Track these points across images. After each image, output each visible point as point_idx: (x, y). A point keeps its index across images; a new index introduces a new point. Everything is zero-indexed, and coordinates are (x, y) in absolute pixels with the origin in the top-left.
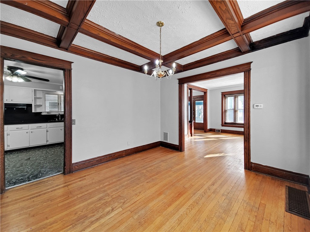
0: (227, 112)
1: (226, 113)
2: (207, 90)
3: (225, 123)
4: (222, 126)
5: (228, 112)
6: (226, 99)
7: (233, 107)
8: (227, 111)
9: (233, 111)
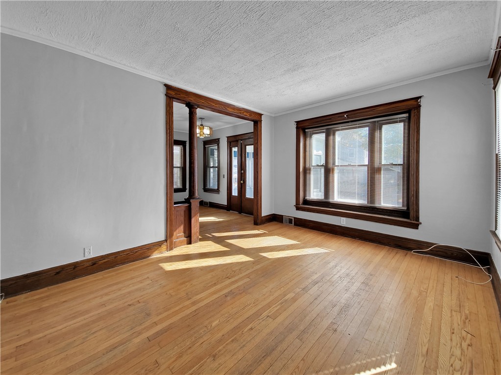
0: (310, 173)
1: (308, 175)
2: (261, 115)
3: (306, 202)
4: (298, 208)
5: (312, 172)
6: (308, 140)
7: (323, 162)
8: (310, 169)
9: (323, 170)
